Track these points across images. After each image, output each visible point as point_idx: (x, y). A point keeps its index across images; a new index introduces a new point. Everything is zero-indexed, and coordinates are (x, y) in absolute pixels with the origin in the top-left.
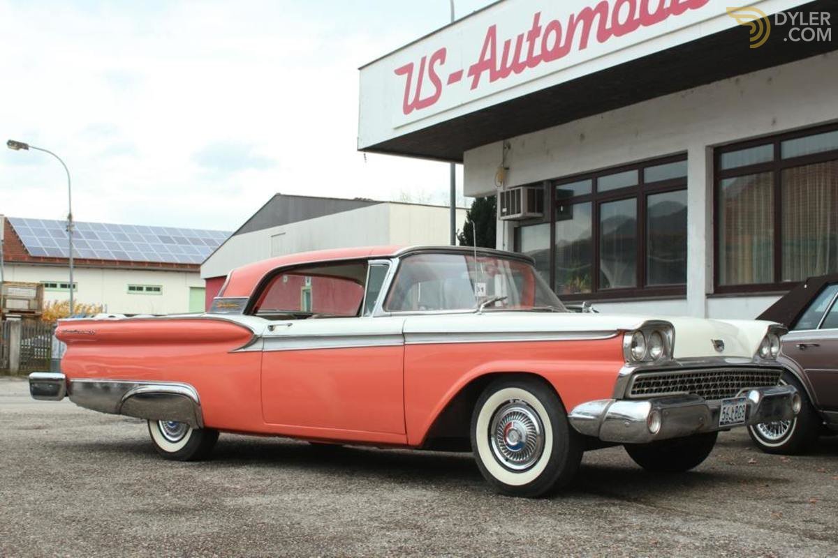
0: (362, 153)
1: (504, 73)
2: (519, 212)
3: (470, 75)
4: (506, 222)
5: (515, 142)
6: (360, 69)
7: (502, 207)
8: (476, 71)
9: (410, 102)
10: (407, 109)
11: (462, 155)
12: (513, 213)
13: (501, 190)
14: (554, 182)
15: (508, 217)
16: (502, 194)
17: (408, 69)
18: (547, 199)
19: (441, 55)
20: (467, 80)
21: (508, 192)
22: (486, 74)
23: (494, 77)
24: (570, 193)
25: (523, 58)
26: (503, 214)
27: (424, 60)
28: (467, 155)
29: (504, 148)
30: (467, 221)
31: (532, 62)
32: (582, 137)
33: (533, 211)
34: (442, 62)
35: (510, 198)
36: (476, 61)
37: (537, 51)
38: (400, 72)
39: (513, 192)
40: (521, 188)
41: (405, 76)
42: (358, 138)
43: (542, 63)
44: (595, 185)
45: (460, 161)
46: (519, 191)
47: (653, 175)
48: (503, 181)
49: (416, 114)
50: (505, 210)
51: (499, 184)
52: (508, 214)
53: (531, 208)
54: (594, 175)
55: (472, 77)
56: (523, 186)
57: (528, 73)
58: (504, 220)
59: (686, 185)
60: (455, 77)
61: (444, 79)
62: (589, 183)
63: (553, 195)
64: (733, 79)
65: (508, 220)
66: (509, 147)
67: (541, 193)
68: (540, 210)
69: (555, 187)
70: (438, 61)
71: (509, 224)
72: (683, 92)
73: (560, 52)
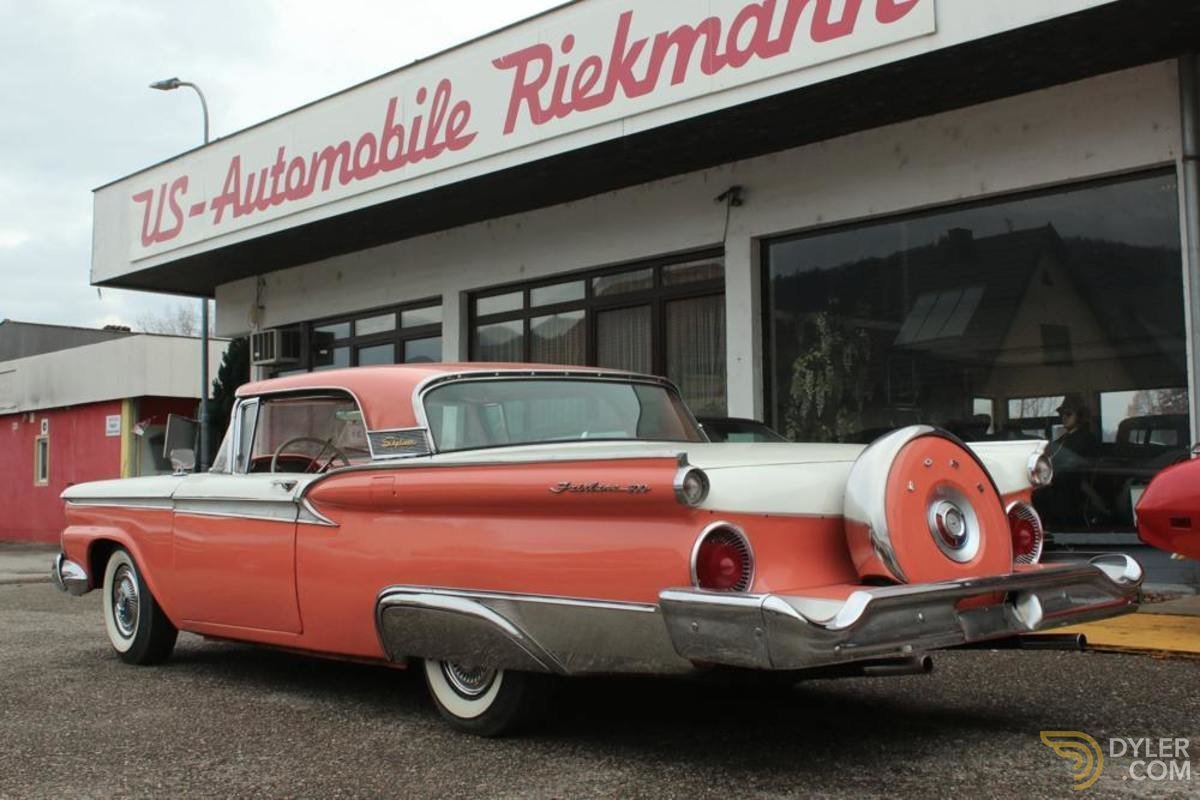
0: (96, 288)
1: (247, 209)
2: (272, 357)
3: (212, 208)
4: (261, 368)
5: (271, 278)
6: (94, 191)
7: (255, 351)
8: (219, 204)
9: (149, 233)
10: (146, 240)
11: (214, 290)
12: (267, 358)
13: (255, 331)
14: (311, 324)
15: (261, 362)
16: (255, 336)
17: (146, 196)
18: (304, 341)
19: (182, 183)
20: (210, 214)
21: (261, 335)
22: (229, 209)
23: (238, 212)
24: (331, 335)
25: (267, 194)
26: (255, 359)
27: (164, 187)
28: (220, 290)
29: (259, 284)
30: (224, 365)
31: (276, 199)
32: (340, 275)
33: (289, 356)
34: (184, 192)
35: (263, 340)
36: (219, 193)
37: (281, 189)
38: (138, 198)
39: (266, 334)
40: (274, 330)
41: (144, 203)
42: (91, 271)
43: (286, 201)
44: (353, 328)
45: (212, 295)
46: (272, 333)
47: (412, 318)
48: (257, 321)
49: (156, 247)
50: (257, 354)
51: (252, 325)
52: (261, 358)
53: (285, 352)
54: (352, 318)
55: (215, 211)
56: (277, 328)
57: (272, 211)
58: (258, 365)
59: (440, 331)
60: (198, 209)
61: (186, 211)
62: (347, 326)
63: (310, 338)
64: (485, 222)
65: (263, 365)
66: (264, 284)
67: (297, 335)
68: (296, 354)
69: (313, 328)
70: (179, 191)
71: (264, 370)
72: (438, 233)
73: (304, 191)
